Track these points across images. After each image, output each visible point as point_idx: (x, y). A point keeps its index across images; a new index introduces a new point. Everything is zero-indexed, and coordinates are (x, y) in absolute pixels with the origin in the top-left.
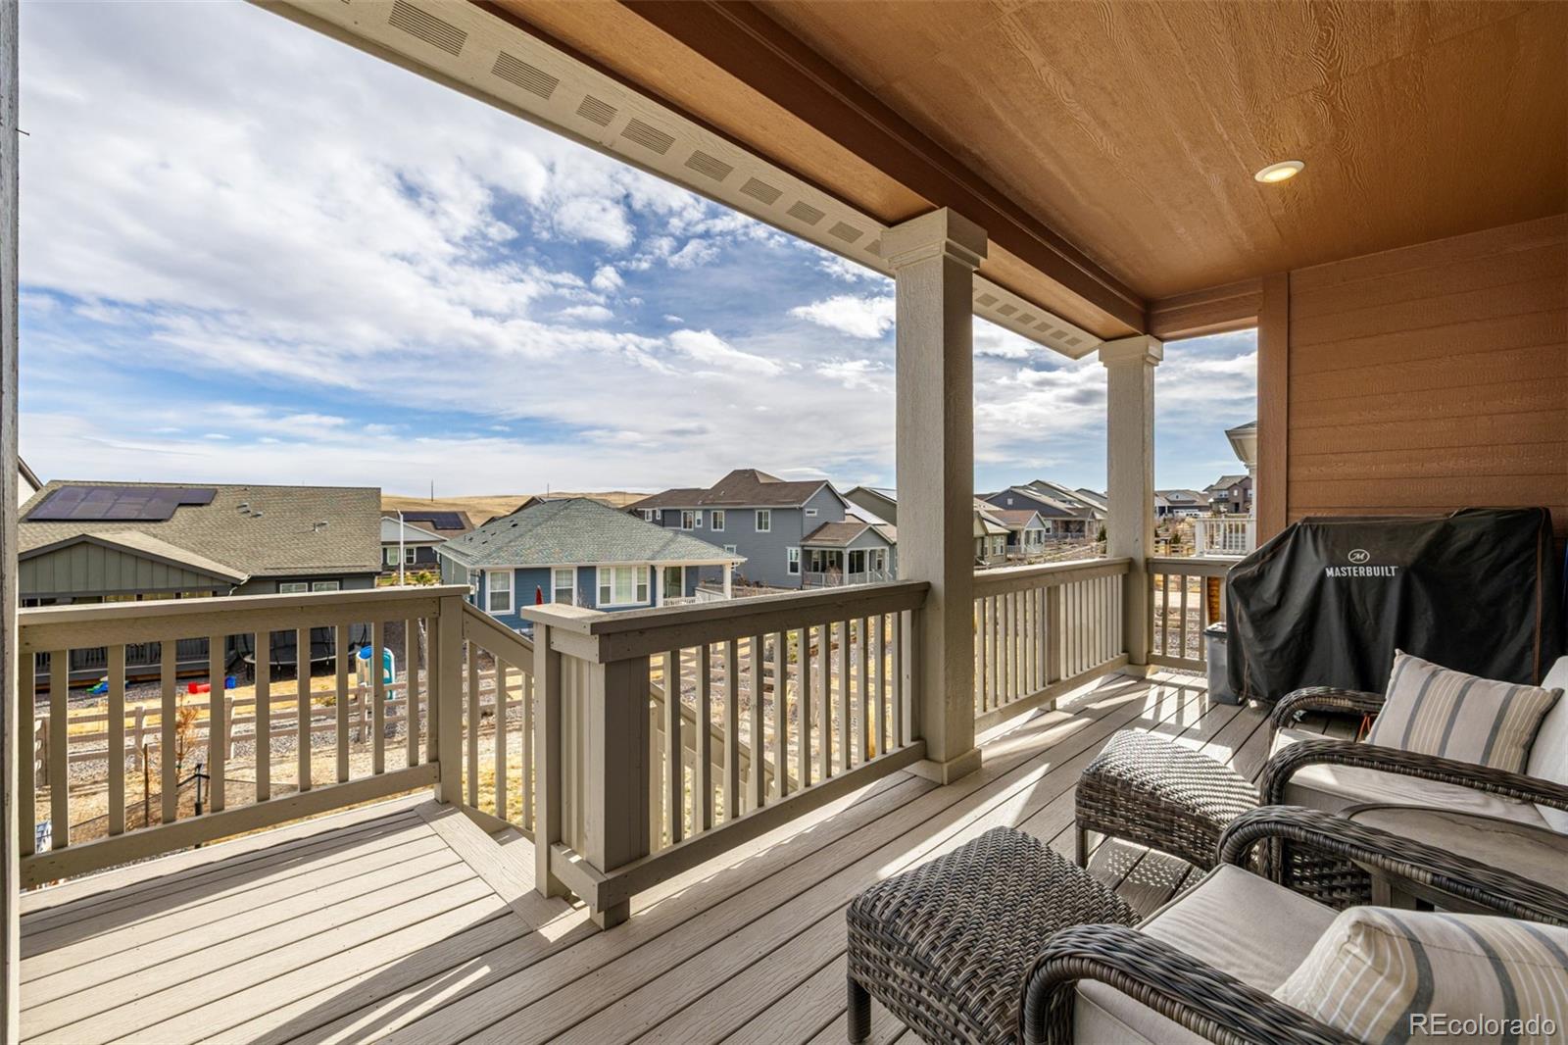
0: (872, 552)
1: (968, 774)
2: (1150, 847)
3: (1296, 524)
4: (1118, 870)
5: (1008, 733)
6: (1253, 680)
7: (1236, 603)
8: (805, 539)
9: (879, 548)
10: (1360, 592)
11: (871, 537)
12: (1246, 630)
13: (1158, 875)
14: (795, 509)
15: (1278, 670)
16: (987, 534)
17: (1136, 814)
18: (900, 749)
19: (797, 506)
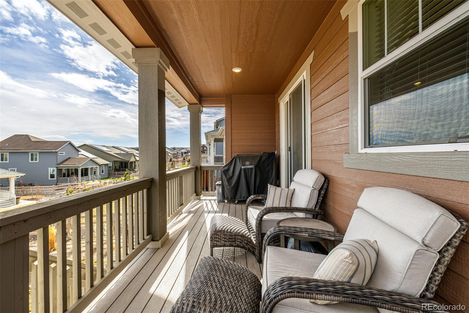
0: (92, 168)
1: (166, 241)
2: (224, 247)
3: (235, 156)
4: (220, 256)
5: (172, 224)
6: (227, 195)
7: (223, 176)
8: (58, 164)
9: (94, 167)
10: (248, 172)
11: (91, 163)
12: (226, 183)
13: (229, 254)
14: (53, 152)
15: (232, 192)
16: (136, 160)
17: (227, 239)
18: (144, 241)
19: (54, 151)
